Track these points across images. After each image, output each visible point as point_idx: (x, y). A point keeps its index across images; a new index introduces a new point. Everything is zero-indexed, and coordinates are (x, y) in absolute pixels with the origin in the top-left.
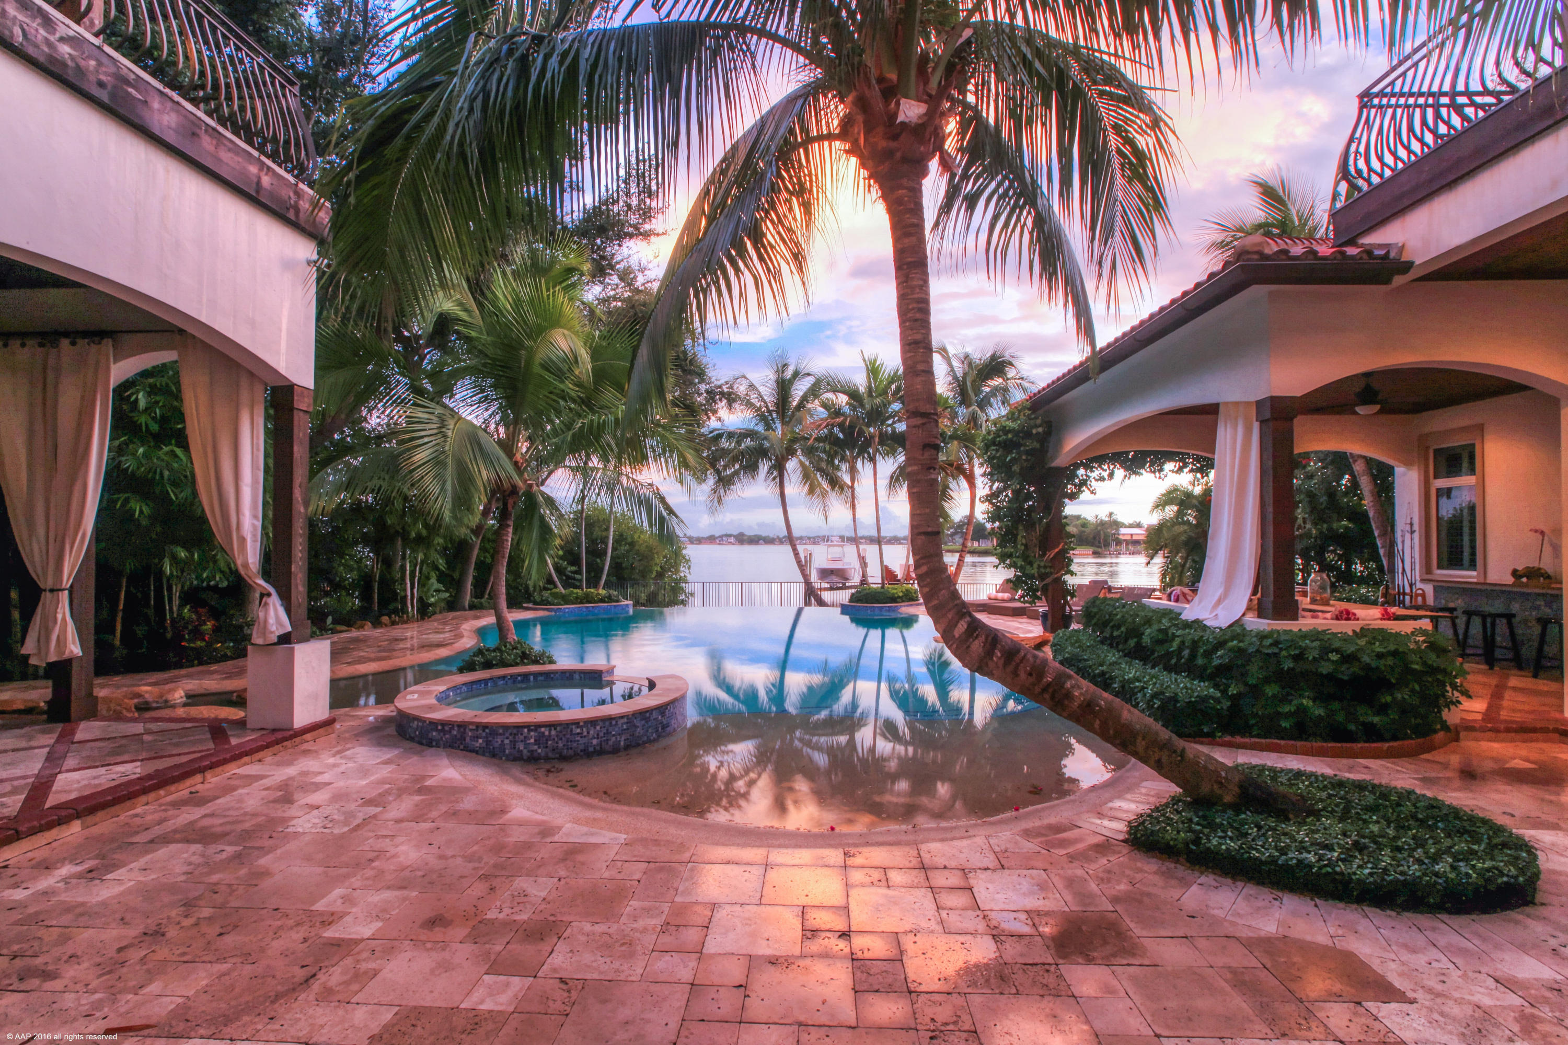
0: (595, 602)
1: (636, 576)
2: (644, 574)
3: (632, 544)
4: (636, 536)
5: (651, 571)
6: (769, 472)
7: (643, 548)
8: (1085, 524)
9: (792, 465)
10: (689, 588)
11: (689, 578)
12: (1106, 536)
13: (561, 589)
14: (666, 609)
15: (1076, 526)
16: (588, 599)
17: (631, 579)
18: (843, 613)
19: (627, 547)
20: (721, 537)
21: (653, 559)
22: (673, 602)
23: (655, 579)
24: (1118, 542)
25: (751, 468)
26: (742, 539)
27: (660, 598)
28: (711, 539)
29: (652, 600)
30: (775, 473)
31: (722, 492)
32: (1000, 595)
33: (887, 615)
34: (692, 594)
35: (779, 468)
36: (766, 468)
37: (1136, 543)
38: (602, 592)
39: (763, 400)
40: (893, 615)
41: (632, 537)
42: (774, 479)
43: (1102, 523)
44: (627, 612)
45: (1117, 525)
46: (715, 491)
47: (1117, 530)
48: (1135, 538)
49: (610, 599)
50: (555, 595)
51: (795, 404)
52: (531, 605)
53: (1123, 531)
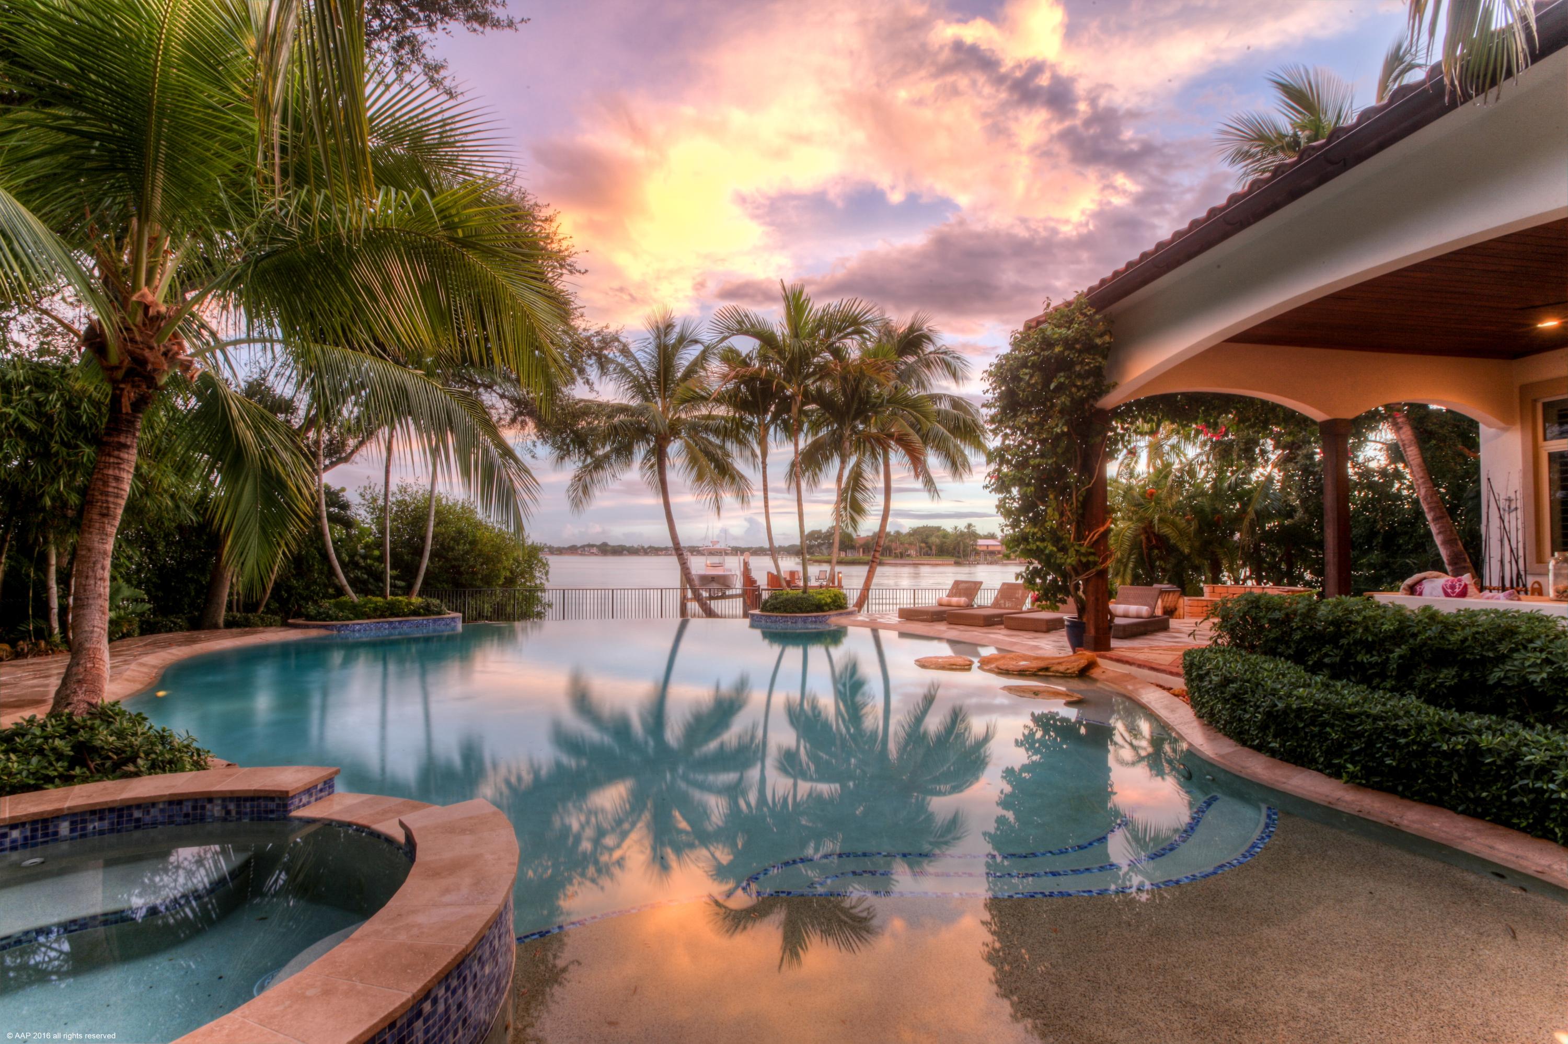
0: (405, 615)
1: (478, 583)
2: (488, 580)
3: (473, 543)
4: (479, 534)
5: (498, 577)
6: (646, 458)
7: (487, 549)
8: (945, 535)
9: (675, 448)
10: (546, 597)
11: (547, 585)
12: (966, 546)
13: (352, 596)
14: (517, 624)
15: (937, 537)
16: (392, 611)
17: (472, 586)
18: (752, 626)
19: (467, 546)
20: (583, 547)
21: (500, 561)
22: (525, 616)
23: (503, 585)
24: (977, 553)
25: (624, 451)
26: (605, 550)
27: (509, 609)
28: (573, 550)
29: (500, 613)
30: (653, 460)
31: (588, 479)
32: (955, 600)
33: (812, 627)
34: (550, 605)
35: (659, 455)
36: (643, 453)
37: (992, 553)
38: (416, 600)
39: (641, 369)
40: (821, 627)
41: (474, 536)
42: (652, 466)
43: (962, 534)
44: (454, 629)
45: (974, 536)
46: (578, 478)
47: (975, 541)
48: (991, 548)
49: (427, 610)
50: (341, 607)
51: (679, 375)
52: (301, 621)
53: (980, 542)
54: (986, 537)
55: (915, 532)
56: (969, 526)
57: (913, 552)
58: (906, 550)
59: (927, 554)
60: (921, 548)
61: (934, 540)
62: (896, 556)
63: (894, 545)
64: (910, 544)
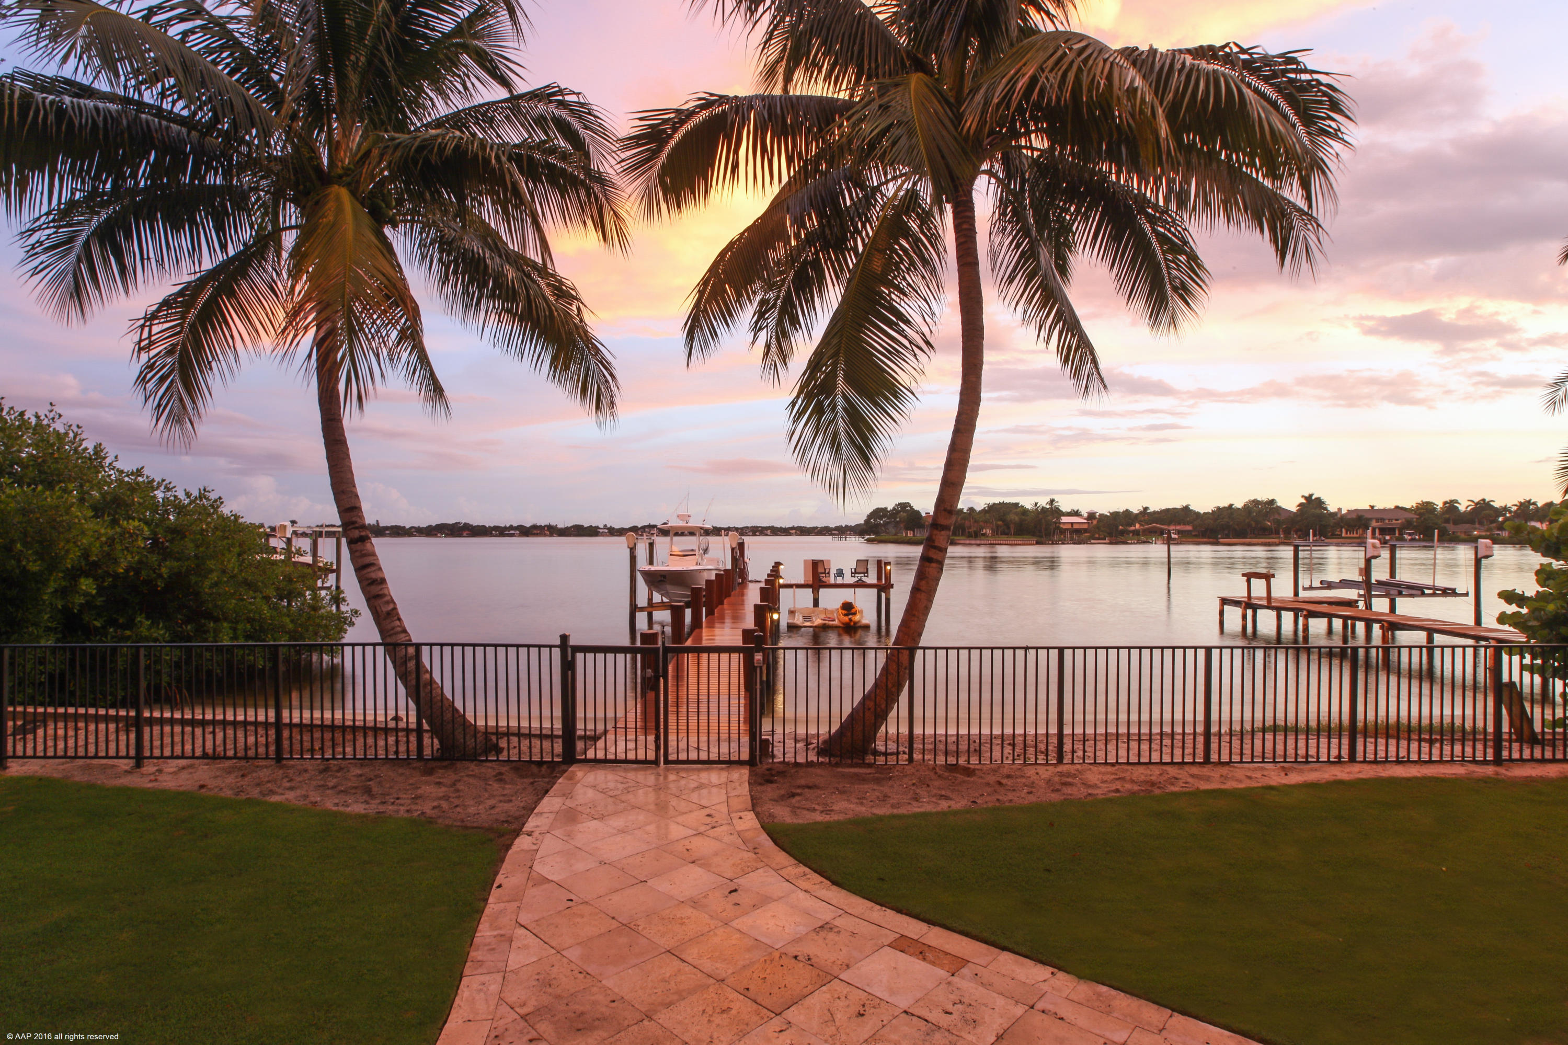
24: (1062, 532)
37: (1078, 532)
43: (1043, 511)
45: (1058, 513)
47: (1059, 518)
48: (1075, 527)
53: (1064, 519)
54: (1069, 514)
55: (992, 509)
56: (1052, 501)
57: (989, 531)
58: (982, 529)
59: (1004, 533)
60: (998, 526)
61: (1013, 517)
62: (970, 536)
63: (967, 524)
64: (986, 522)
